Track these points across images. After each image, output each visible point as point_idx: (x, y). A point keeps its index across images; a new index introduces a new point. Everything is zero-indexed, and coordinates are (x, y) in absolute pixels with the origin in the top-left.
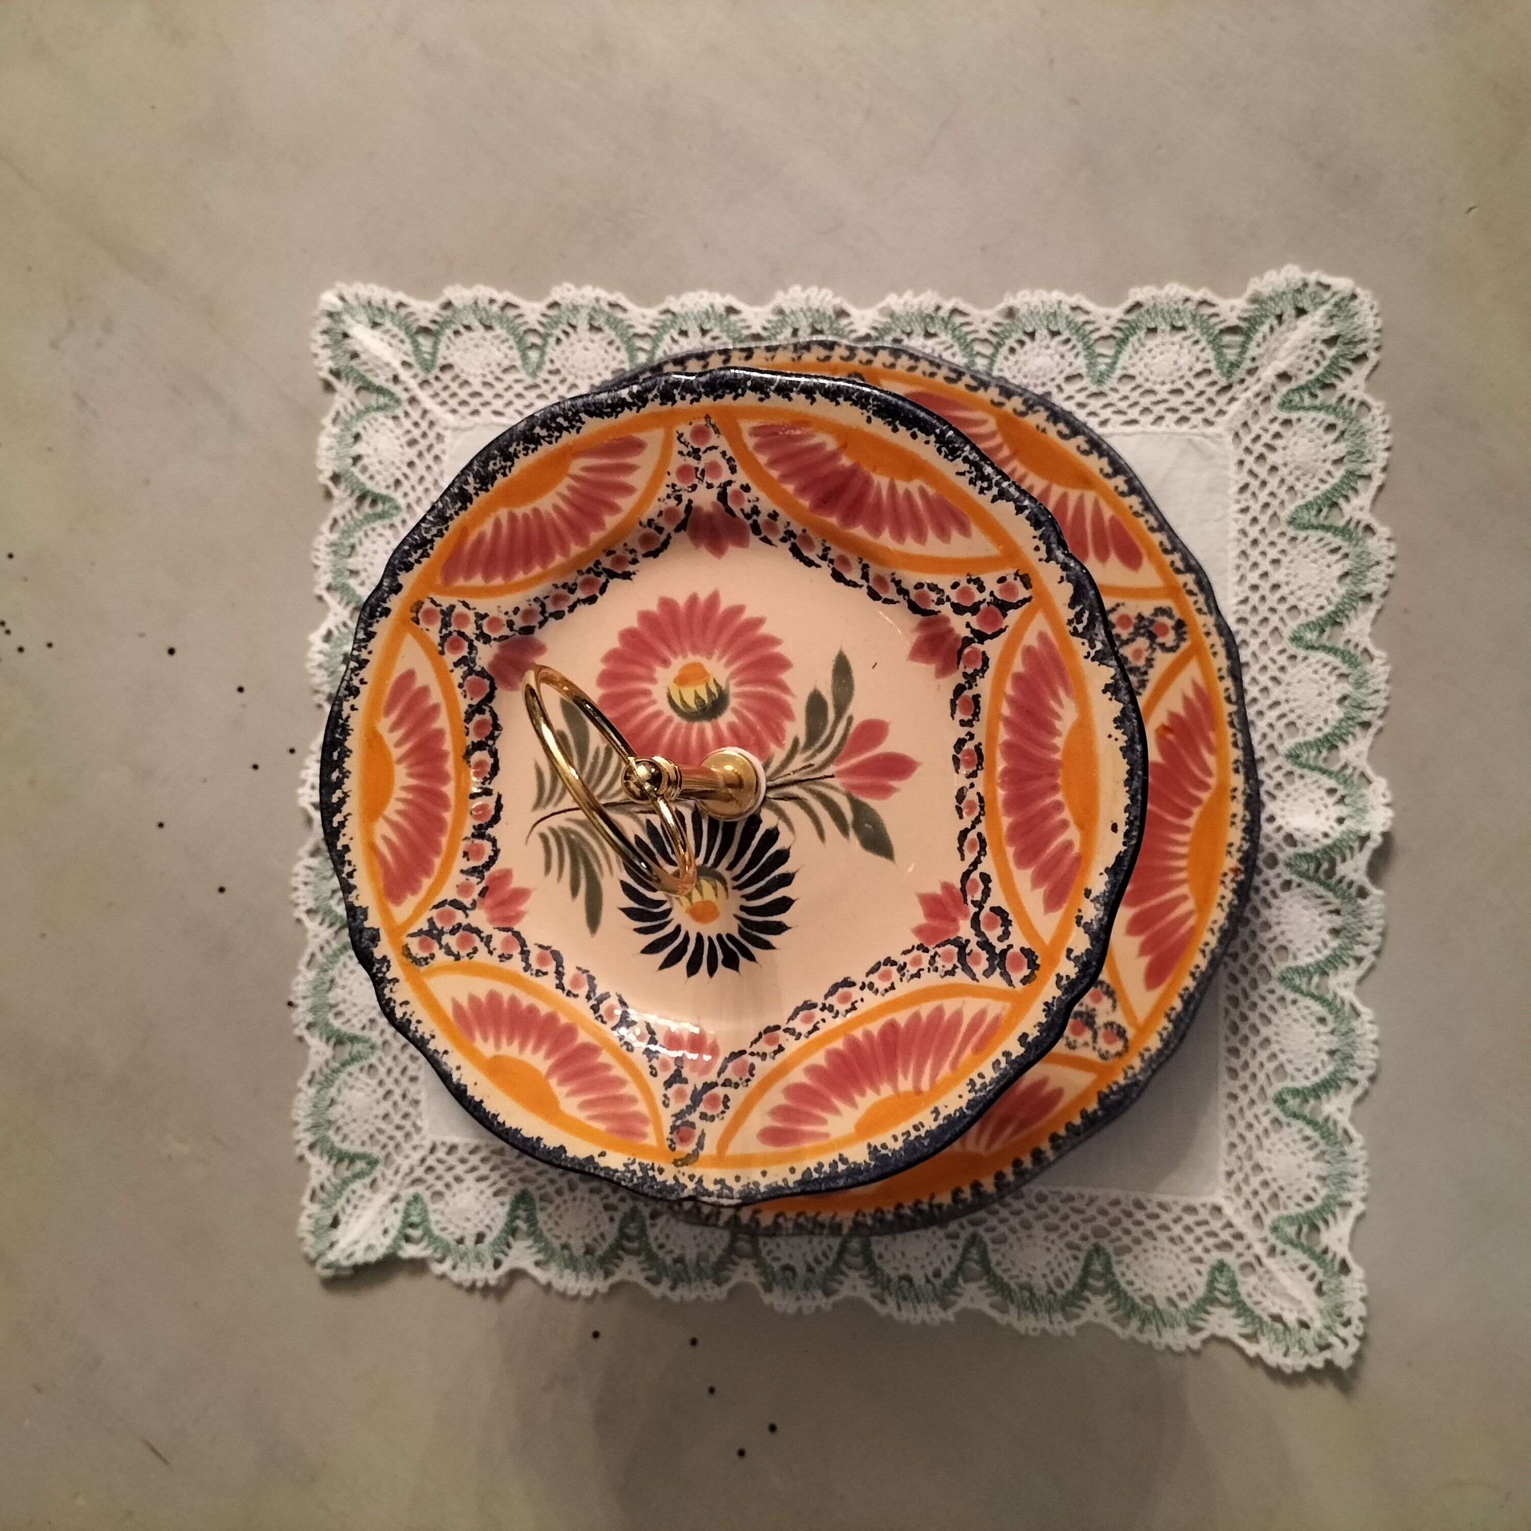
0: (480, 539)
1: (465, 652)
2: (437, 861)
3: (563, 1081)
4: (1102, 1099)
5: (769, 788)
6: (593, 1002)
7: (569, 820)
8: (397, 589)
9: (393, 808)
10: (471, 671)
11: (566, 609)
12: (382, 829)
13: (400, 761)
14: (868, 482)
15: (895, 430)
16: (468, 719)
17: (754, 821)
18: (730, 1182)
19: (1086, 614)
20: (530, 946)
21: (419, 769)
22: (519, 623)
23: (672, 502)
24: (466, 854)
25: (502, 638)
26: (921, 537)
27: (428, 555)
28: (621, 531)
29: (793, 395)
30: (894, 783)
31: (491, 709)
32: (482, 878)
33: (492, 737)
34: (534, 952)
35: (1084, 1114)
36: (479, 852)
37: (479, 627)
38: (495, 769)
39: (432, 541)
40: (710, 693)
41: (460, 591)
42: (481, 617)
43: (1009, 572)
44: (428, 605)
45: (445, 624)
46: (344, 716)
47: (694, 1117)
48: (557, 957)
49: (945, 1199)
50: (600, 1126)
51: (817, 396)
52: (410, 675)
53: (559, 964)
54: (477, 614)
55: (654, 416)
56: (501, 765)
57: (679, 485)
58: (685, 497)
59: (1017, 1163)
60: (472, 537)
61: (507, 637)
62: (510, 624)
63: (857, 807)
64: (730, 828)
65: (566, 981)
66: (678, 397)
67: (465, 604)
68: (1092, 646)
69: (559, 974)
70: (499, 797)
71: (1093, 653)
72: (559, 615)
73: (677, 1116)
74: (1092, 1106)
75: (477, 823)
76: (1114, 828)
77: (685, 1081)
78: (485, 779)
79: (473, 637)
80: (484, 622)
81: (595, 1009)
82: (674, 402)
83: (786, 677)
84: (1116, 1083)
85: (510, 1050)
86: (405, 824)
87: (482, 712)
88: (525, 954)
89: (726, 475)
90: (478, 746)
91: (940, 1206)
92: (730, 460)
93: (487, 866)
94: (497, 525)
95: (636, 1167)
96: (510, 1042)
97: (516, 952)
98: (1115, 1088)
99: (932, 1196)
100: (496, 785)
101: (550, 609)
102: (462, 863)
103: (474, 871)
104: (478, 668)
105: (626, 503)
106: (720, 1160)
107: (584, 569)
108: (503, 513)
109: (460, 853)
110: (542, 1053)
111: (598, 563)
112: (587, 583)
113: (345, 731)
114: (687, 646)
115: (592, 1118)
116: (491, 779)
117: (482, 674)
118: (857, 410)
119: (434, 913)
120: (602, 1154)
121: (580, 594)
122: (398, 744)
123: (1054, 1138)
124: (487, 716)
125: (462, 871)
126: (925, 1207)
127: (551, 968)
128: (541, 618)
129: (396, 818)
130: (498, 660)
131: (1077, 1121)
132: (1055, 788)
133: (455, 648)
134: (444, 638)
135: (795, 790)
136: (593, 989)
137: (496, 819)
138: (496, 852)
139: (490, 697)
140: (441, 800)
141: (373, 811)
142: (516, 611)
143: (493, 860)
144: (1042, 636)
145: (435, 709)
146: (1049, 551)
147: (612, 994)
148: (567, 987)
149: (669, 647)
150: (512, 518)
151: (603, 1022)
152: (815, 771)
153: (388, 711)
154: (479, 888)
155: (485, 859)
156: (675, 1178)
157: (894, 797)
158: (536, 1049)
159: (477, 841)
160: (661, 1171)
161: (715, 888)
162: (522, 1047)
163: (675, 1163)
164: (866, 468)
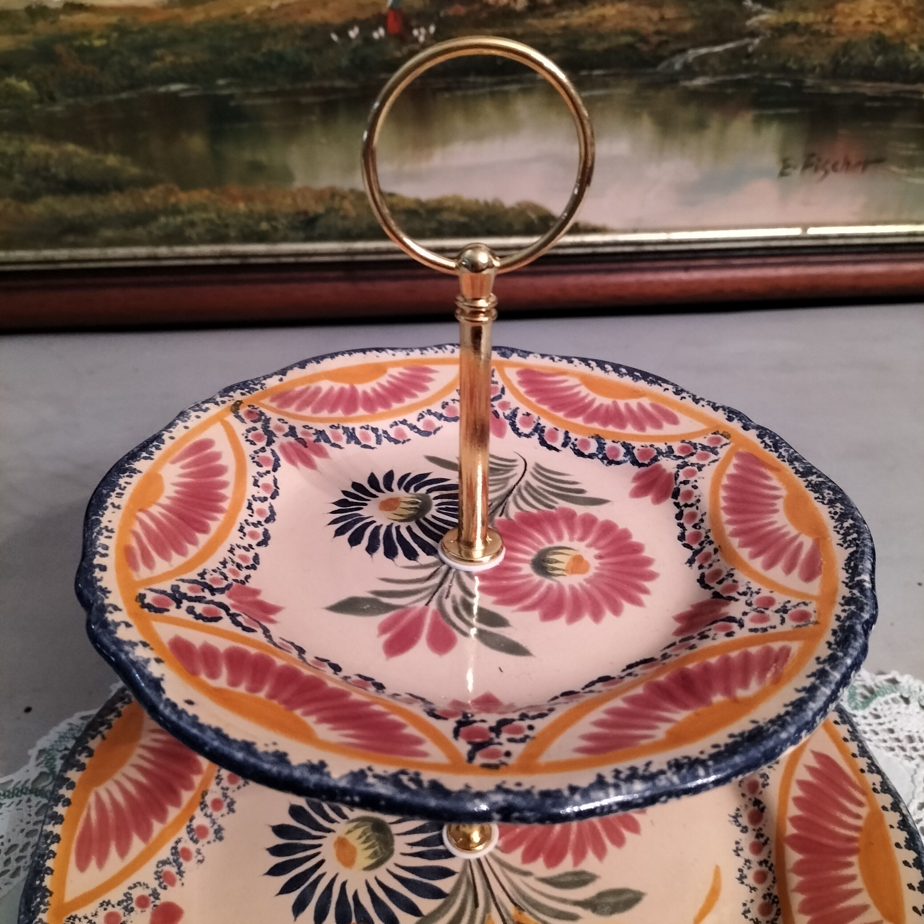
0: (767, 478)
1: (677, 453)
2: (533, 400)
3: (342, 390)
4: (46, 892)
5: (450, 568)
6: (380, 432)
7: (515, 475)
8: (746, 428)
9: (584, 391)
10: (660, 453)
11: (681, 521)
12: (572, 381)
13: (615, 403)
14: (686, 707)
15: (731, 736)
16: (624, 445)
17: (430, 551)
18: (200, 413)
19: (413, 786)
20: (442, 423)
21: (603, 410)
22: (683, 488)
23: (742, 589)
24: (528, 414)
25: (677, 476)
26: (600, 723)
27: (765, 447)
28: (732, 557)
29: (813, 679)
30: (386, 637)
31: (625, 462)
32: (506, 417)
33: (605, 458)
34: (437, 423)
35: (50, 871)
36: (525, 423)
37: (692, 465)
38: (579, 454)
39: (776, 451)
40: (554, 569)
41: (727, 460)
42: (700, 468)
43: (510, 761)
44: (725, 441)
45: (704, 448)
46: (662, 384)
47: (259, 425)
48: (426, 434)
49: (93, 744)
50: (299, 389)
51: (803, 694)
52: (674, 421)
53: (419, 432)
54: (703, 466)
55: (835, 592)
56: (581, 458)
57: (755, 597)
58: (743, 599)
59: (67, 803)
60: (769, 473)
61: (676, 479)
62: (685, 482)
63: (389, 608)
64: (437, 538)
65: (405, 428)
66: (846, 608)
67: (714, 461)
68: (376, 776)
69: (413, 427)
70: (557, 450)
71: (369, 773)
72: (679, 516)
73: (267, 420)
74: (48, 881)
75: (546, 430)
76: (190, 703)
77: (286, 435)
78: (575, 445)
79: (686, 460)
80: (695, 468)
81: (375, 430)
82: (842, 605)
83: (535, 614)
84: (44, 911)
85: (384, 380)
86: (569, 393)
87: (625, 455)
88: (440, 417)
89: (749, 624)
90: (601, 447)
91: (93, 737)
92: (765, 630)
93: (513, 425)
94: (774, 488)
95: (258, 387)
96: (389, 382)
97: (444, 412)
98: (42, 907)
99: (104, 738)
100: (568, 451)
101: (687, 511)
102: (523, 410)
103: (514, 414)
104: (660, 457)
105: (757, 564)
106: (219, 418)
107: (709, 534)
108: (783, 492)
109: (530, 412)
110: (369, 391)
111: (711, 543)
112: (697, 536)
113: (651, 382)
114: (606, 573)
115: (307, 388)
116: (574, 450)
117: (655, 459)
118: (772, 715)
119: (500, 386)
120: (281, 380)
121: (690, 530)
122: (627, 405)
123: (57, 838)
124: (621, 458)
125: (518, 408)
126: (102, 729)
127: (420, 425)
128: (682, 503)
129: (576, 390)
130: (660, 471)
131: (49, 863)
132: (271, 696)
133: (682, 449)
134: (695, 446)
135: (436, 580)
136: (390, 439)
137: (543, 442)
138: (519, 435)
139: (635, 462)
140: (575, 413)
141: (587, 381)
142: (695, 487)
143: (515, 430)
144: (425, 754)
145: (642, 429)
146: (507, 791)
147: (378, 446)
148: (401, 426)
149: (611, 564)
150: (777, 497)
151: (362, 427)
152: (440, 598)
153: (654, 406)
154: (500, 412)
155: (518, 425)
156: (232, 396)
157: (376, 631)
158: (374, 390)
159: (533, 426)
160: (242, 394)
161: (401, 515)
162: (382, 386)
163: (241, 402)
164: (701, 709)
